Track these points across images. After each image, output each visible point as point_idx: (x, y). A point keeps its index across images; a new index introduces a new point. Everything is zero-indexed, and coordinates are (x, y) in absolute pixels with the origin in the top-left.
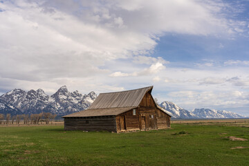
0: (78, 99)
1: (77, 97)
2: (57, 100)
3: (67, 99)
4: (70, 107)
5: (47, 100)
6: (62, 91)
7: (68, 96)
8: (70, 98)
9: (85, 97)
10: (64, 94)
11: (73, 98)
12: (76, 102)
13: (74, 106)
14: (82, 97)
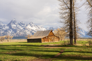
0: (23, 27)
1: (22, 26)
2: (10, 27)
3: (16, 27)
4: (18, 32)
5: (5, 27)
6: (13, 22)
7: (17, 25)
8: (18, 26)
9: (27, 25)
10: (15, 24)
11: (20, 26)
12: (22, 28)
13: (21, 31)
14: (25, 25)
